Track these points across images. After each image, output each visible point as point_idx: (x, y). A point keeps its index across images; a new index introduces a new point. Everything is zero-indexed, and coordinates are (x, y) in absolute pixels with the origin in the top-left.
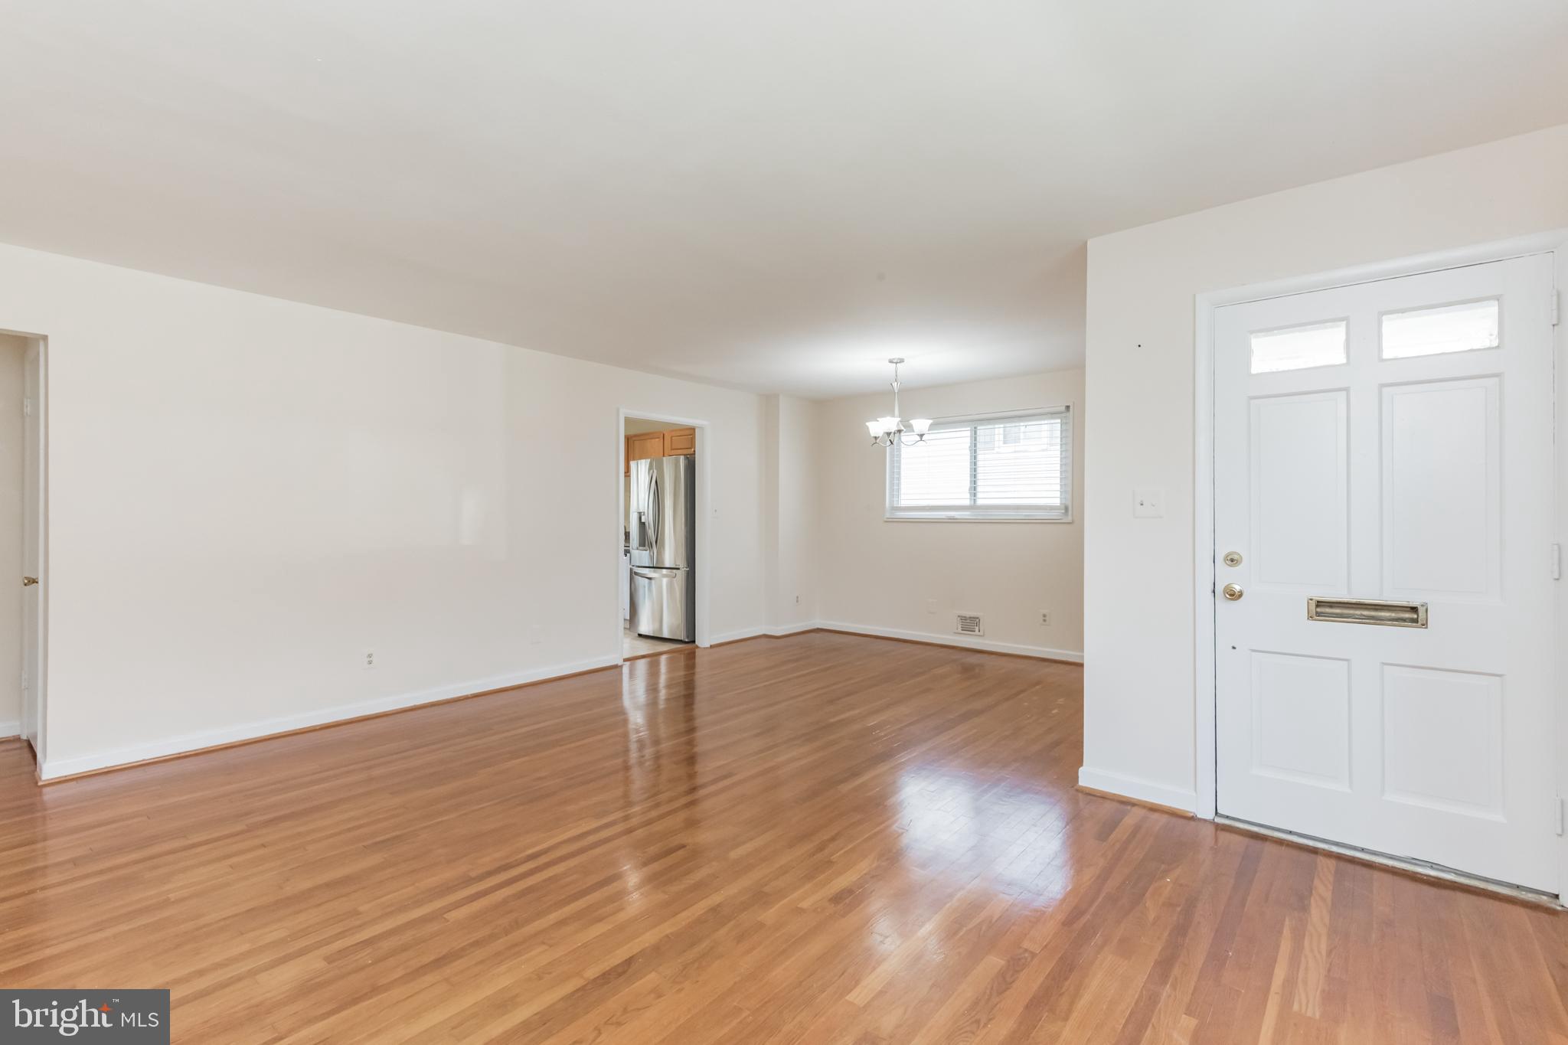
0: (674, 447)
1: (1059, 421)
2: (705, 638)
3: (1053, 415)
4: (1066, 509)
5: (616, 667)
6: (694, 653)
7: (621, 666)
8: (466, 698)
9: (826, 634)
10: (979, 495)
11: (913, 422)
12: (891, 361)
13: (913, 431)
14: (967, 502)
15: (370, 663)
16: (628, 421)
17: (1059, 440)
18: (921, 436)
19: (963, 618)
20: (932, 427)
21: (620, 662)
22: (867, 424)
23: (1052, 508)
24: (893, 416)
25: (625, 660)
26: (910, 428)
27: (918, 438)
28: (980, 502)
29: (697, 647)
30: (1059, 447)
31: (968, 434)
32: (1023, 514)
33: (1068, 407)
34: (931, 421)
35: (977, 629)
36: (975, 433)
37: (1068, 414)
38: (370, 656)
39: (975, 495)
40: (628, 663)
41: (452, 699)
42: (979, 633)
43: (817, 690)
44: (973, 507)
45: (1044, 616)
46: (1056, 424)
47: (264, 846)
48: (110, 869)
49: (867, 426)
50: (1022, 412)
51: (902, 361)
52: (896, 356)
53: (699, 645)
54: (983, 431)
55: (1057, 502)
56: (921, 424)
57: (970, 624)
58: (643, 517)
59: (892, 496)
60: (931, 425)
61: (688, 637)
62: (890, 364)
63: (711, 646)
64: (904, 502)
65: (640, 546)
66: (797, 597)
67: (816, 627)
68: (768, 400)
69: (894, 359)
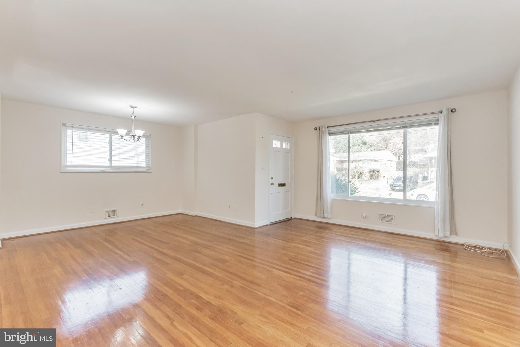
1: (145, 138)
4: (150, 168)
14: (108, 164)
28: (113, 164)
31: (108, 136)
36: (111, 137)
37: (149, 137)
42: (117, 216)
44: (110, 166)
45: (142, 204)
51: (136, 107)
54: (114, 136)
57: (111, 213)
69: (132, 106)
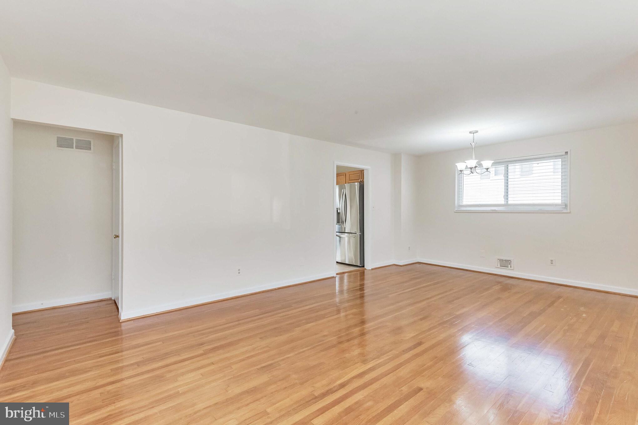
0: (350, 179)
1: (561, 160)
2: (369, 265)
3: (556, 157)
4: (566, 205)
5: (333, 277)
6: (364, 272)
7: (335, 277)
8: (275, 289)
9: (424, 265)
10: (509, 199)
11: (482, 162)
12: (470, 133)
13: (483, 167)
14: (502, 203)
15: (239, 273)
16: (338, 167)
17: (560, 170)
18: (487, 169)
19: (501, 261)
20: (493, 164)
21: (335, 275)
22: (456, 164)
23: (556, 205)
24: (472, 159)
25: (337, 274)
26: (481, 165)
27: (486, 170)
28: (510, 202)
29: (365, 269)
30: (560, 173)
31: (504, 168)
32: (537, 208)
33: (567, 153)
34: (493, 161)
35: (509, 266)
36: (507, 168)
37: (566, 156)
38: (239, 270)
39: (507, 199)
40: (338, 276)
41: (270, 289)
42: (511, 268)
43: (438, 295)
44: (506, 205)
45: (552, 261)
46: (559, 162)
47: (213, 363)
48: (153, 370)
49: (456, 166)
50: (542, 155)
51: (477, 132)
52: (473, 129)
53: (366, 268)
54: (511, 167)
55: (559, 202)
56: (487, 163)
57: (505, 263)
58: (339, 210)
59: (459, 200)
60: (493, 163)
61: (361, 264)
62: (470, 134)
63: (372, 269)
64: (465, 202)
65: (337, 223)
66: (409, 247)
67: (417, 261)
68: (396, 157)
69: (472, 131)
